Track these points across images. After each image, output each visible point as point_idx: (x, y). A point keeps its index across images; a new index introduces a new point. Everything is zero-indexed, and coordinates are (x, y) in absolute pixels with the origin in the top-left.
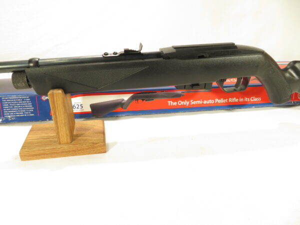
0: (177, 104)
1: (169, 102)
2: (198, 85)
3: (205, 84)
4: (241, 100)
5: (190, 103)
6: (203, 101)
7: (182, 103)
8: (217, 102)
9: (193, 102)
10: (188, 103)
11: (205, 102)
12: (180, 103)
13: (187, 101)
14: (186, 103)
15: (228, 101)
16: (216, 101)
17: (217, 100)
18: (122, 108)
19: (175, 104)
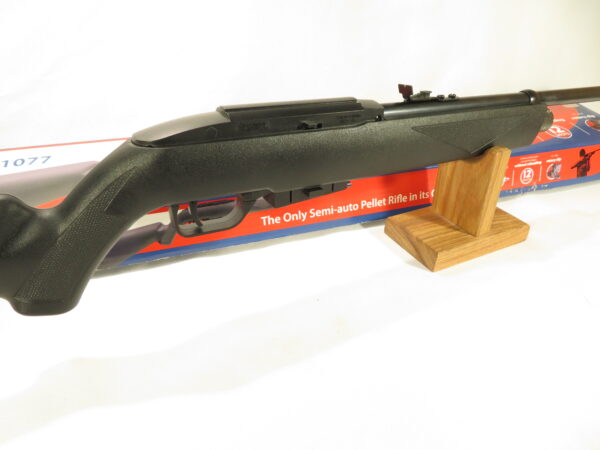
0: (282, 220)
1: (264, 218)
2: (318, 188)
3: (333, 185)
4: (413, 197)
5: (309, 215)
6: (335, 207)
7: (292, 217)
8: (365, 207)
9: (314, 211)
10: (304, 216)
11: (340, 210)
12: (287, 217)
13: (302, 212)
14: (301, 216)
15: (387, 202)
16: (363, 205)
17: (364, 203)
18: (160, 242)
19: (277, 220)
